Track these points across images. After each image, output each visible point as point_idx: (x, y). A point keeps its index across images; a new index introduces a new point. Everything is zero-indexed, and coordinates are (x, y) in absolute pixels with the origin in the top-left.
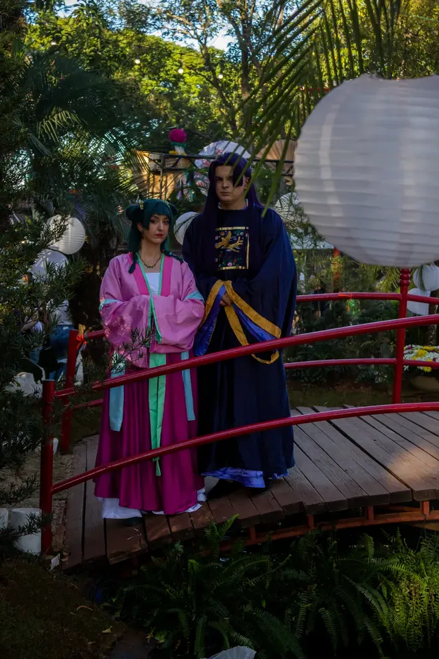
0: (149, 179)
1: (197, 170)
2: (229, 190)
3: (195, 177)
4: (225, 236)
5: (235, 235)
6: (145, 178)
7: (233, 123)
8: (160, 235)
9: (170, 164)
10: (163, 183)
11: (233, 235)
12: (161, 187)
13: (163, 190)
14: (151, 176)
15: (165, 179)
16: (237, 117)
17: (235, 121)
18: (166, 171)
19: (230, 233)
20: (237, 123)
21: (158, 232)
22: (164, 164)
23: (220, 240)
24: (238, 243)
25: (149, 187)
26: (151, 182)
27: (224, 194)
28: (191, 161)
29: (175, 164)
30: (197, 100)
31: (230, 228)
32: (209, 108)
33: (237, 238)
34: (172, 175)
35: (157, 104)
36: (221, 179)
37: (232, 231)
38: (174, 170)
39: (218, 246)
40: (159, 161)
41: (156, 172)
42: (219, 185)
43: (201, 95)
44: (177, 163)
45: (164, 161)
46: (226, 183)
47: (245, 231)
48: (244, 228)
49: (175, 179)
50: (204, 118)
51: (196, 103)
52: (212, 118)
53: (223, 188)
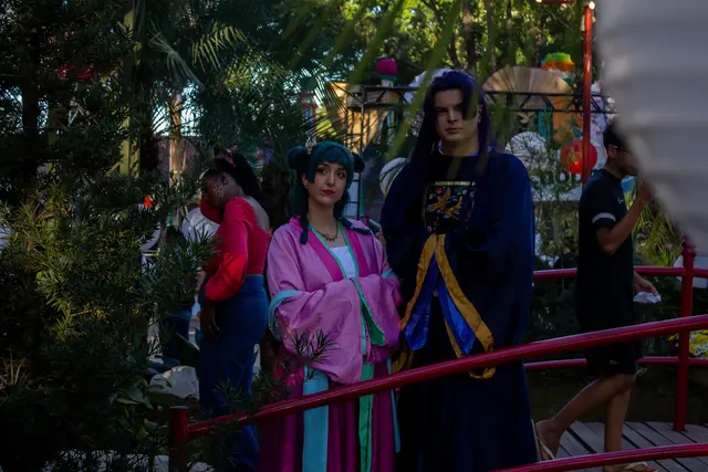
0: (347, 117)
1: (407, 106)
2: (459, 124)
3: (404, 114)
4: (442, 195)
5: (455, 194)
6: (343, 116)
7: (452, 51)
8: (329, 193)
9: (373, 98)
10: (365, 123)
11: (453, 193)
12: (362, 127)
13: (365, 130)
14: (350, 113)
15: (367, 117)
16: (458, 44)
17: (455, 50)
18: (368, 107)
19: (449, 190)
20: (458, 52)
21: (326, 188)
22: (365, 99)
23: (435, 200)
24: (458, 206)
25: (348, 127)
26: (350, 122)
27: (451, 131)
28: (399, 94)
29: (379, 99)
30: (411, 26)
31: (449, 183)
32: (424, 34)
33: (458, 198)
34: (375, 112)
35: (362, 30)
36: (445, 110)
37: (452, 187)
38: (379, 106)
39: (432, 208)
40: (359, 94)
41: (355, 109)
42: (442, 119)
43: (414, 21)
44: (381, 96)
45: (366, 96)
46: (453, 115)
47: (469, 188)
48: (468, 184)
49: (379, 116)
50: (419, 47)
51: (409, 30)
52: (427, 46)
53: (449, 122)
